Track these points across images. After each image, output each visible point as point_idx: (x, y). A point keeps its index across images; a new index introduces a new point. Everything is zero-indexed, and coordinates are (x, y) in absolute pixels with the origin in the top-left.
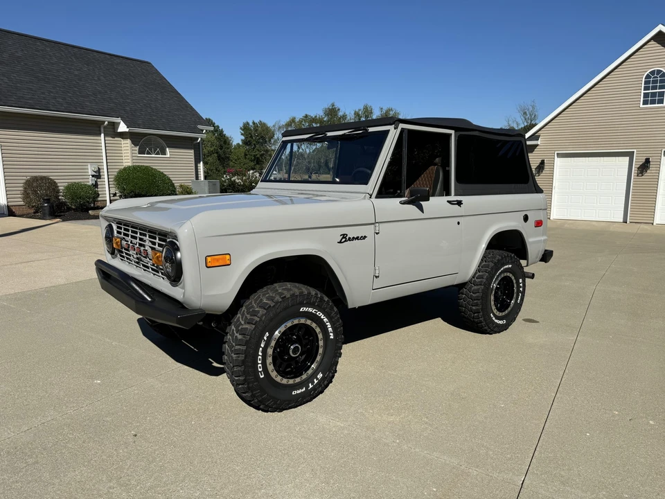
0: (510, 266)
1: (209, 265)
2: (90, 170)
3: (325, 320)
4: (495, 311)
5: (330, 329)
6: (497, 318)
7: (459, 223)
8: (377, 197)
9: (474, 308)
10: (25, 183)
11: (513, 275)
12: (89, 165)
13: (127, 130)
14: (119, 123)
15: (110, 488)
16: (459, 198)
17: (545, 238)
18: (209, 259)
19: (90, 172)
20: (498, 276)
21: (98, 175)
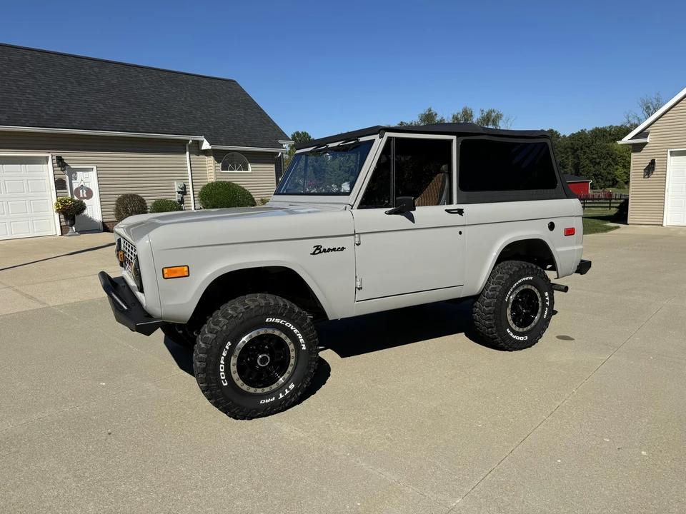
0: (531, 278)
1: (166, 276)
2: (176, 187)
3: (296, 331)
4: (514, 326)
5: (302, 341)
6: (516, 333)
7: (460, 233)
8: (359, 208)
9: (487, 322)
10: (117, 201)
11: (536, 288)
12: (175, 181)
13: (210, 147)
14: (203, 141)
15: (65, 478)
16: (460, 207)
17: (580, 247)
18: (166, 271)
19: (177, 189)
20: (515, 289)
21: (183, 192)
